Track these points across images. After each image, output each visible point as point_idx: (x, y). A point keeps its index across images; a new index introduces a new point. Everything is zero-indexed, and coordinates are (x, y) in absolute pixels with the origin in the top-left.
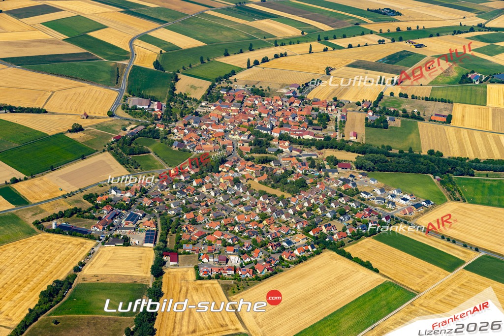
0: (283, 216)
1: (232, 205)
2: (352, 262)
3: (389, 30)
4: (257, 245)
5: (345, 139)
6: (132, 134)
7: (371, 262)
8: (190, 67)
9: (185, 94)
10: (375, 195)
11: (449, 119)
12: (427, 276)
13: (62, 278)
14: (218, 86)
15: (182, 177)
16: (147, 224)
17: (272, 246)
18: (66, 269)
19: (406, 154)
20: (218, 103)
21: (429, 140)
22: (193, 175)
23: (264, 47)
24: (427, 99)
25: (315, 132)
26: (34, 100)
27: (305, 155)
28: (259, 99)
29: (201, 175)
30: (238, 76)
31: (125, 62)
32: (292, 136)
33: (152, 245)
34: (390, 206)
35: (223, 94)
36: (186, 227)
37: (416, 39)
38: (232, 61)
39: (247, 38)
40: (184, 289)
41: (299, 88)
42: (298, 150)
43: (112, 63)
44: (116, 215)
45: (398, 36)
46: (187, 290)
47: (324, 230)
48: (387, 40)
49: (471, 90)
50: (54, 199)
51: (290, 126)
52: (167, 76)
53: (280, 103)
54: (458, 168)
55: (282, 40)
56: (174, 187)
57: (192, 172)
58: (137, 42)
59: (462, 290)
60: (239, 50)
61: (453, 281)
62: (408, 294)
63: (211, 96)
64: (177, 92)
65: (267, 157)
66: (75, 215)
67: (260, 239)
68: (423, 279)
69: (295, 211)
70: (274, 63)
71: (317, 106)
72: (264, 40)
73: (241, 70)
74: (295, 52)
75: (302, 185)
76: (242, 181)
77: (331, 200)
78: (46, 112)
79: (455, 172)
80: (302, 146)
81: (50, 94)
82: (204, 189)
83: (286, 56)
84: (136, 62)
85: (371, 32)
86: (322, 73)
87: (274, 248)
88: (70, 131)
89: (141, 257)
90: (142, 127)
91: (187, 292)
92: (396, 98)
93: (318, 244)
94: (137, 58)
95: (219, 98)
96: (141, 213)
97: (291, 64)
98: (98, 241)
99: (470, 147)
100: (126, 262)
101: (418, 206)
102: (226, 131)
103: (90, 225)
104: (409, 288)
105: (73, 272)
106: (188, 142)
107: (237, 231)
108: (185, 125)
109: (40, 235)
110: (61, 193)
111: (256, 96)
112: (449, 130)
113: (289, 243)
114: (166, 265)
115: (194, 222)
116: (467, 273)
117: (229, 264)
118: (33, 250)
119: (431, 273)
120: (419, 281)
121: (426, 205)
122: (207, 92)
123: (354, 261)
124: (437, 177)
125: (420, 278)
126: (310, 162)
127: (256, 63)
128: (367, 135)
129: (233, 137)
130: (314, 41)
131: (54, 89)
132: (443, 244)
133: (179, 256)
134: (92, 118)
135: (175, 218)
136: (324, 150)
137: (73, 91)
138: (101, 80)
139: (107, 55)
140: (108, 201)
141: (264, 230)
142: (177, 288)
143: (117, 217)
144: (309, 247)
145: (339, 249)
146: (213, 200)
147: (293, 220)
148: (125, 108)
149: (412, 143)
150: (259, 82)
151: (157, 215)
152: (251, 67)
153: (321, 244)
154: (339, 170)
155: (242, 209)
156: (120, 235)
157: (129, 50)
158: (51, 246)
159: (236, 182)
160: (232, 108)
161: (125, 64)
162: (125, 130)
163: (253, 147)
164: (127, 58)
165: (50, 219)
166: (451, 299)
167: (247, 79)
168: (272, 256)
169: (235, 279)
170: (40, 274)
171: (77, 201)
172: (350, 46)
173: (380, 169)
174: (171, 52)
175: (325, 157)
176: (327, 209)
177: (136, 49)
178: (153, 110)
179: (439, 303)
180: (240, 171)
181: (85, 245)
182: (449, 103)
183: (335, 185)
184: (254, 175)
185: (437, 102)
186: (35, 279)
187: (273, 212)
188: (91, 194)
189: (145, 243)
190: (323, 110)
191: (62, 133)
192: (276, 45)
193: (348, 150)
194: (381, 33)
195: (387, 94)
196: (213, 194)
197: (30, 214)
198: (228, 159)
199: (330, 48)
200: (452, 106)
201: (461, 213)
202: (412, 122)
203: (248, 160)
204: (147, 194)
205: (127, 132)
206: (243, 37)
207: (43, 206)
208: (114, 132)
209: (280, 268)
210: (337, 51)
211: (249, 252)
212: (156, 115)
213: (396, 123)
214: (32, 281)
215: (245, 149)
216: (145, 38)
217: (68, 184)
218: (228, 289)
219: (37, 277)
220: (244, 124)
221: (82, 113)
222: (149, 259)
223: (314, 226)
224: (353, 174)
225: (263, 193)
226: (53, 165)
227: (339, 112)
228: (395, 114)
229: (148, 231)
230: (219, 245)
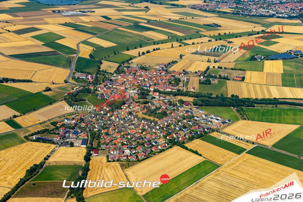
0: (154, 130)
1: (127, 125)
2: (188, 151)
3: (214, 35)
4: (139, 144)
5: (188, 90)
6: (77, 91)
7: (198, 151)
8: (109, 56)
9: (105, 70)
10: (202, 118)
11: (243, 79)
12: (226, 157)
13: (38, 163)
14: (123, 66)
15: (102, 112)
16: (83, 136)
17: (147, 145)
18: (40, 159)
19: (220, 97)
20: (122, 74)
21: (232, 90)
22: (108, 111)
23: (147, 46)
24: (232, 69)
25: (172, 87)
26: (26, 76)
27: (167, 99)
28: (144, 72)
29: (112, 111)
30: (133, 61)
31: (74, 55)
32: (160, 90)
33: (85, 146)
34: (210, 123)
35: (125, 70)
36: (103, 137)
37: (228, 39)
38: (131, 53)
39: (139, 41)
40: (100, 167)
41: (165, 66)
42: (163, 97)
43: (67, 56)
44: (67, 132)
45: (219, 38)
46: (102, 167)
47: (175, 136)
48: (213, 40)
49: (256, 64)
50: (35, 125)
51: (160, 85)
52: (96, 62)
53: (155, 73)
54: (246, 103)
55: (157, 41)
56: (98, 117)
57: (108, 109)
58: (81, 45)
59: (244, 163)
60: (135, 47)
61: (240, 159)
62: (216, 166)
63: (119, 71)
64: (101, 70)
65: (147, 101)
66: (46, 133)
67: (141, 141)
68: (224, 158)
69: (160, 127)
70: (153, 53)
71: (174, 75)
72: (148, 42)
73: (135, 57)
74: (164, 47)
75: (164, 114)
76: (133, 113)
77: (179, 121)
78: (32, 82)
79: (244, 106)
80: (165, 95)
81: (34, 72)
82: (113, 118)
83: (159, 49)
84: (80, 55)
85: (205, 36)
86: (178, 57)
87: (148, 145)
88: (44, 91)
89: (79, 152)
90: (82, 88)
91: (102, 168)
92: (216, 69)
93: (171, 143)
94: (80, 53)
95: (123, 72)
96: (80, 130)
97: (162, 53)
98: (57, 145)
99: (254, 92)
100: (71, 155)
101: (224, 123)
102: (126, 88)
103: (53, 137)
104: (217, 163)
105: (44, 160)
106: (106, 95)
107: (129, 138)
108: (105, 86)
109: (27, 143)
110: (38, 122)
111: (142, 70)
112: (243, 84)
113: (156, 143)
114: (92, 156)
115: (107, 134)
116: (247, 155)
117: (124, 154)
118: (23, 150)
119: (228, 156)
120: (222, 159)
121: (228, 122)
122: (117, 69)
123: (189, 151)
124: (235, 108)
125: (223, 158)
126: (169, 103)
127: (143, 53)
128: (200, 88)
129: (130, 91)
130: (175, 41)
131: (36, 70)
132: (236, 141)
133: (99, 151)
134: (56, 84)
135: (97, 132)
136: (177, 96)
137: (46, 71)
138: (61, 65)
139: (65, 52)
140: (63, 125)
141: (143, 137)
142: (97, 166)
143: (67, 133)
144: (166, 145)
145: (182, 145)
146: (117, 123)
147: (159, 131)
148: (74, 78)
149: (223, 91)
150: (144, 63)
151: (88, 131)
152: (141, 56)
153: (172, 143)
154: (185, 106)
155: (133, 127)
156: (69, 142)
157: (76, 49)
158: (33, 148)
159: (130, 113)
160: (129, 77)
161: (74, 56)
162: (73, 89)
163: (140, 96)
164: (75, 53)
165: (32, 135)
166: (238, 168)
167: (138, 62)
168: (147, 149)
169: (127, 161)
170: (27, 162)
171: (47, 126)
172: (193, 44)
173: (206, 105)
174: (99, 49)
175: (177, 100)
176: (177, 126)
177: (80, 49)
178: (88, 79)
179: (232, 170)
180: (132, 108)
181: (50, 147)
182: (244, 70)
183: (182, 114)
184: (140, 110)
185: (238, 70)
186: (24, 164)
187: (148, 128)
188: (55, 122)
189: (82, 145)
190: (177, 76)
191: (40, 92)
192: (154, 44)
193: (189, 96)
194: (210, 36)
195: (211, 67)
196: (118, 120)
197: (23, 133)
198: (127, 102)
199: (182, 45)
200: (245, 72)
201: (247, 126)
202: (224, 81)
203: (137, 102)
204: (84, 121)
205: (74, 91)
206: (137, 40)
207: (29, 129)
208: (67, 90)
209: (151, 155)
210: (186, 46)
211: (135, 148)
212: (90, 82)
213: (215, 82)
214: (22, 165)
215: (136, 97)
216: (85, 42)
217: (42, 117)
218: (123, 166)
219: (25, 163)
220: (135, 84)
221: (51, 82)
222: (83, 153)
223: (170, 134)
224: (192, 108)
225: (144, 119)
226: (35, 108)
227: (186, 77)
228: (215, 77)
229: (83, 139)
230: (120, 145)
